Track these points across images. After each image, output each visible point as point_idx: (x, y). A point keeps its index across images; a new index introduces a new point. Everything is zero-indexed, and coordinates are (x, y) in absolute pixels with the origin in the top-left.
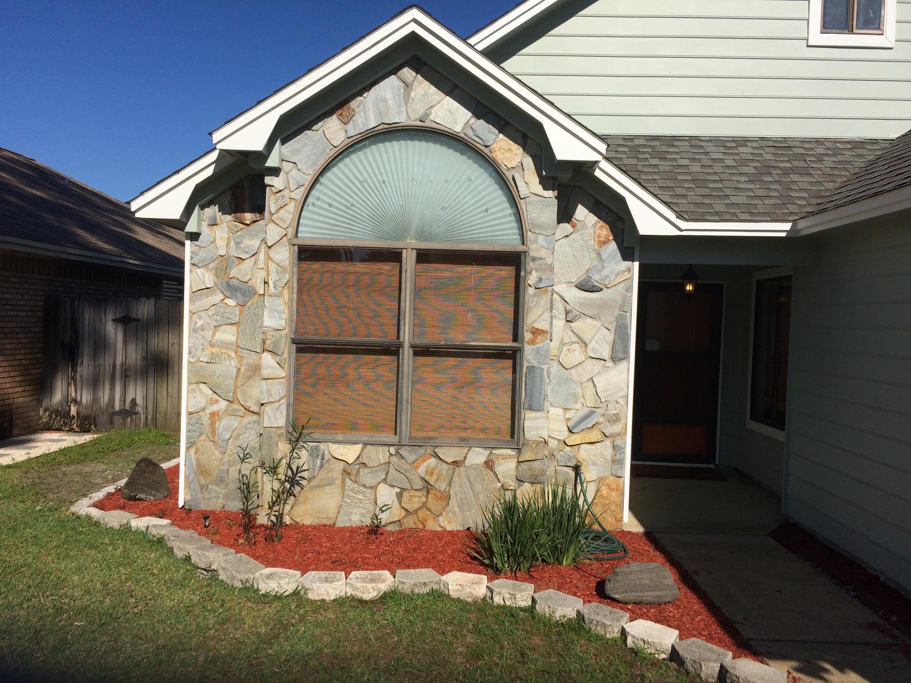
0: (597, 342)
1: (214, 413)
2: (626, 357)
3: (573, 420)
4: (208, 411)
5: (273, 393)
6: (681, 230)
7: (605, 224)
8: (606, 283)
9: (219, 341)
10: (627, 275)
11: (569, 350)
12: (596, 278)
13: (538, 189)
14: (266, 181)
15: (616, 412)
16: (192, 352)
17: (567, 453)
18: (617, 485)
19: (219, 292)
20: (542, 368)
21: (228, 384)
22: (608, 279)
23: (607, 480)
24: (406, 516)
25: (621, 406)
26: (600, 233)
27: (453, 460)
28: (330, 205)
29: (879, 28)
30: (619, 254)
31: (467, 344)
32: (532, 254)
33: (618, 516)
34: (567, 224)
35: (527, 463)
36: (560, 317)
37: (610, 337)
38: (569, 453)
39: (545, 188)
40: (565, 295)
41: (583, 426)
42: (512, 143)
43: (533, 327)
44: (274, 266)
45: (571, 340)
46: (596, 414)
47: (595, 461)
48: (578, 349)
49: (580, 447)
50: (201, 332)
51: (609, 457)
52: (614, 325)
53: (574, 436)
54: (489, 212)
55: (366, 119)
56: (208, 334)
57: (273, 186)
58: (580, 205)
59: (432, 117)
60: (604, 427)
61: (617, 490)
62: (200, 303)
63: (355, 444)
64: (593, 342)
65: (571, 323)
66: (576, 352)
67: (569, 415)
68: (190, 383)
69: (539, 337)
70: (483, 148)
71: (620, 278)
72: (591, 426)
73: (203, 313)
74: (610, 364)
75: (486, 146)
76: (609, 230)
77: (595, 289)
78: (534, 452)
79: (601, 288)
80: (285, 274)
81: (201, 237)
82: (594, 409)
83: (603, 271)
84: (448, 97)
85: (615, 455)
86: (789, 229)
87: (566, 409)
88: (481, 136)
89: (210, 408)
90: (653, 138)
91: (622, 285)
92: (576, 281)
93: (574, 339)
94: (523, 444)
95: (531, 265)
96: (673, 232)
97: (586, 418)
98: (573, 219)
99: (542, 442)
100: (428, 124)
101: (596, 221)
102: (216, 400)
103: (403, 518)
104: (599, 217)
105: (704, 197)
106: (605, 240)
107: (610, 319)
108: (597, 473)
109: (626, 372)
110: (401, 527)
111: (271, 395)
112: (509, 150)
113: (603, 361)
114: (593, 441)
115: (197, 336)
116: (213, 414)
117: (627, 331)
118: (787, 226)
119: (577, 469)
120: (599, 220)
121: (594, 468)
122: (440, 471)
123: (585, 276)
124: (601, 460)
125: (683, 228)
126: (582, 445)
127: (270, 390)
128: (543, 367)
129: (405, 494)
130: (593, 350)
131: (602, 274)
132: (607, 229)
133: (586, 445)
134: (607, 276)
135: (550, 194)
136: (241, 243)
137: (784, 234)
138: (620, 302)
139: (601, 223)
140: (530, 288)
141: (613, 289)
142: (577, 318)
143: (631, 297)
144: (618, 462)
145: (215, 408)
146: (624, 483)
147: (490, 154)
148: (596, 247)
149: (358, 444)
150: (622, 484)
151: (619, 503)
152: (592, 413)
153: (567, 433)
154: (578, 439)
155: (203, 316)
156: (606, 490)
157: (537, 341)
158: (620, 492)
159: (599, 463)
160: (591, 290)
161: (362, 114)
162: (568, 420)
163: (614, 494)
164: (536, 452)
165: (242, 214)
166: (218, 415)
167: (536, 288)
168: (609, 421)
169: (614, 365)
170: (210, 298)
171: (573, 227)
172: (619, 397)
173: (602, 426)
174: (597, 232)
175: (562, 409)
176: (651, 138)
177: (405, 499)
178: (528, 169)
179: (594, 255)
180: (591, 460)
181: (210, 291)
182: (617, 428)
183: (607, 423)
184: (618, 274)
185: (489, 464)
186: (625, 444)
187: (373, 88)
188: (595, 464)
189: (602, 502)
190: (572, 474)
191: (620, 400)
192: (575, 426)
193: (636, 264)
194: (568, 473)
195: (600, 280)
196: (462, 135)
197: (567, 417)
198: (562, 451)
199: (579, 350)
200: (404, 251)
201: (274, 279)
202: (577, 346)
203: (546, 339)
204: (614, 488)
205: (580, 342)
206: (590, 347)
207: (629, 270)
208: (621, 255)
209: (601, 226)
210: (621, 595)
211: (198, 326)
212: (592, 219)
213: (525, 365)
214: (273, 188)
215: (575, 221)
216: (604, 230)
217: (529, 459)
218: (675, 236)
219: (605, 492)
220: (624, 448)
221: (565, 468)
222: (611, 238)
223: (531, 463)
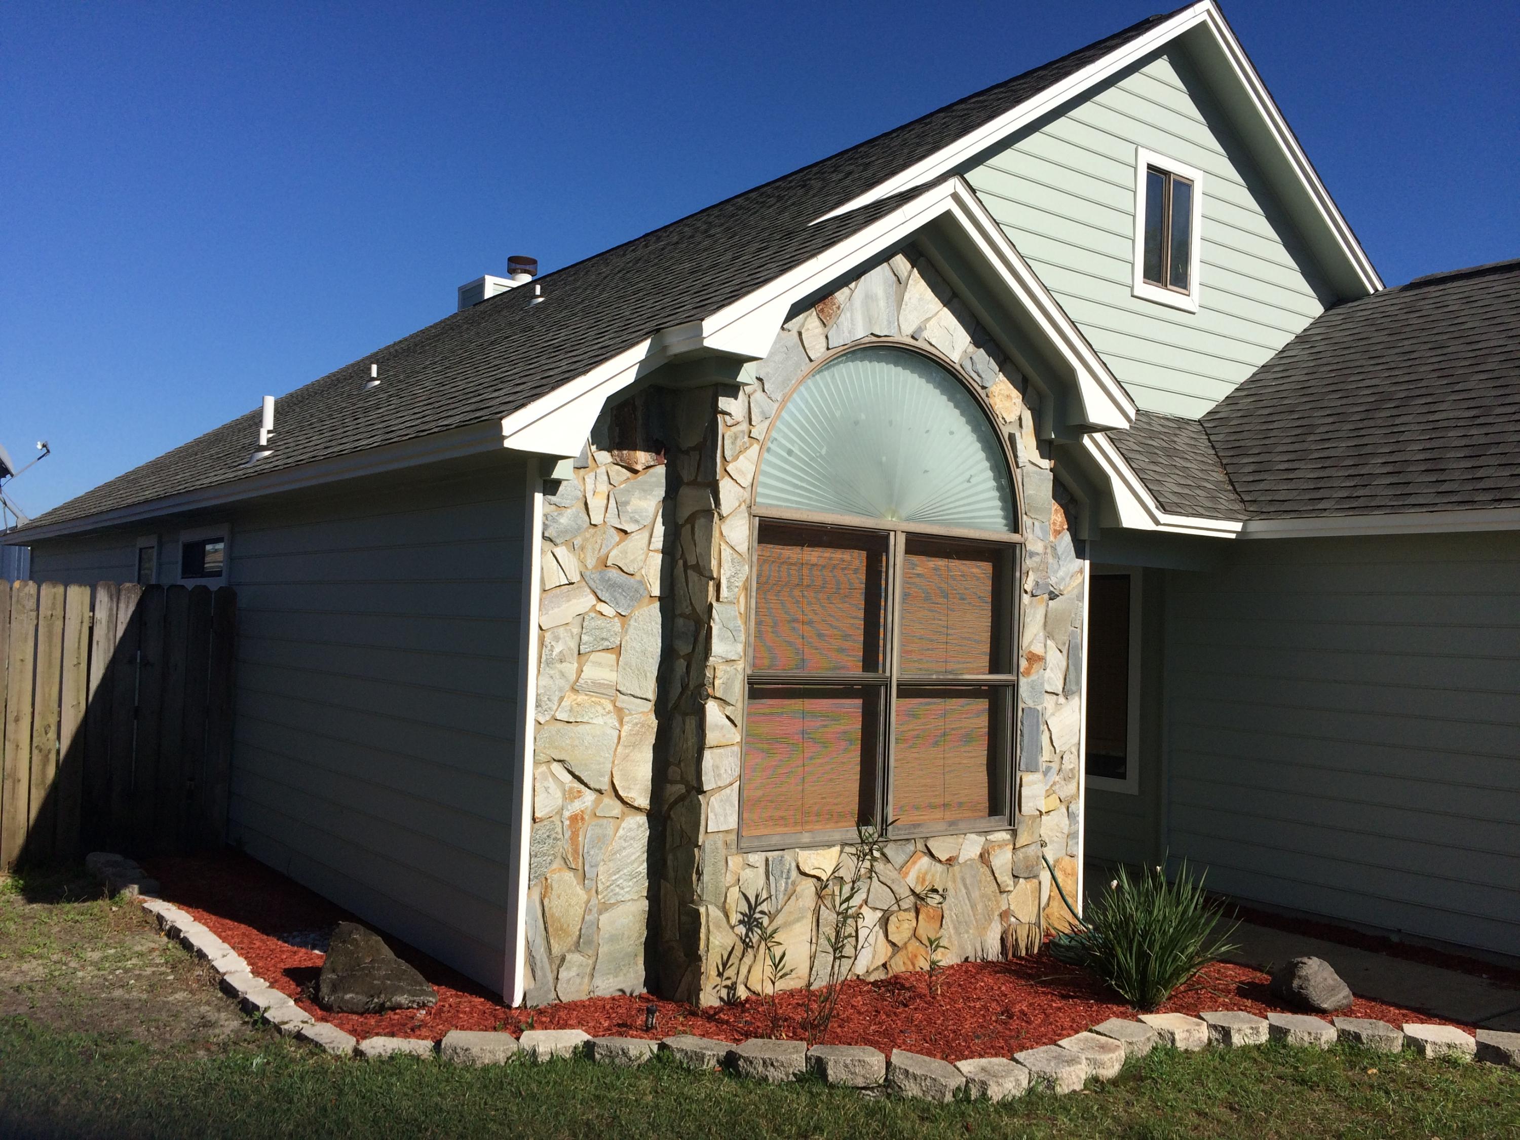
0: (1050, 669)
1: (576, 815)
2: (1078, 690)
4: (567, 814)
5: (722, 771)
6: (1157, 523)
7: (1059, 507)
8: (1062, 587)
9: (589, 681)
10: (1079, 578)
12: (1051, 581)
13: (1035, 456)
14: (720, 405)
15: (1070, 766)
16: (543, 704)
18: (1072, 868)
19: (589, 590)
20: (1038, 711)
21: (602, 760)
22: (1063, 583)
23: (1061, 863)
24: (893, 955)
25: (1073, 758)
26: (1055, 519)
27: (948, 857)
28: (790, 452)
29: (1185, 287)
30: (1073, 548)
31: (960, 677)
32: (1030, 547)
35: (1023, 850)
37: (1063, 662)
39: (1043, 456)
42: (1012, 387)
43: (1029, 652)
44: (729, 550)
46: (1050, 771)
47: (1052, 837)
50: (558, 666)
51: (1064, 830)
52: (1066, 645)
54: (973, 481)
55: (853, 324)
56: (571, 668)
57: (729, 414)
59: (926, 334)
60: (1060, 788)
61: (1072, 874)
62: (556, 610)
63: (830, 846)
68: (536, 763)
69: (1034, 666)
70: (979, 389)
71: (1073, 582)
72: (1048, 787)
73: (562, 629)
74: (1062, 700)
75: (984, 388)
76: (1063, 515)
77: (1051, 596)
78: (1031, 832)
79: (1057, 595)
80: (744, 565)
81: (561, 488)
82: (1051, 765)
83: (1059, 572)
84: (945, 309)
85: (1070, 826)
86: (1239, 530)
88: (980, 372)
89: (569, 807)
91: (1075, 591)
94: (1019, 823)
95: (1029, 563)
96: (1150, 526)
97: (1045, 776)
99: (1038, 817)
100: (920, 344)
102: (579, 792)
103: (891, 958)
106: (1060, 528)
107: (1064, 638)
108: (1053, 854)
109: (1077, 710)
110: (887, 973)
111: (719, 775)
112: (1008, 397)
113: (1056, 696)
114: (1049, 810)
115: (552, 672)
116: (574, 819)
117: (1079, 652)
118: (1238, 526)
121: (1053, 847)
122: (933, 876)
124: (1058, 834)
125: (1162, 522)
127: (718, 767)
128: (1039, 708)
129: (893, 919)
130: (1047, 680)
131: (1058, 576)
132: (1061, 514)
134: (1062, 579)
135: (1046, 464)
136: (627, 503)
137: (1233, 536)
138: (1071, 615)
139: (1056, 505)
140: (1025, 595)
141: (1067, 596)
143: (1082, 607)
144: (1072, 835)
145: (576, 807)
146: (1078, 864)
147: (986, 399)
148: (1052, 538)
149: (834, 846)
150: (1076, 866)
151: (1074, 893)
152: (1048, 770)
155: (562, 636)
156: (1062, 877)
157: (1033, 671)
158: (1075, 878)
159: (1055, 839)
161: (848, 315)
163: (1069, 881)
164: (1033, 832)
165: (632, 453)
166: (583, 819)
167: (1031, 596)
168: (1063, 780)
169: (1066, 701)
170: (574, 601)
172: (1071, 745)
173: (1057, 786)
174: (1052, 517)
177: (891, 928)
178: (1027, 426)
181: (574, 589)
182: (1070, 788)
183: (1062, 783)
184: (1072, 576)
185: (984, 857)
186: (1079, 809)
187: (863, 277)
188: (1052, 841)
193: (1087, 562)
195: (1056, 583)
196: (958, 367)
200: (892, 534)
201: (728, 575)
203: (1041, 668)
204: (1069, 872)
207: (1081, 571)
208: (1074, 550)
209: (1057, 510)
211: (554, 653)
213: (1022, 705)
214: (727, 418)
216: (1059, 516)
217: (1025, 843)
218: (1151, 531)
220: (1077, 816)
222: (1066, 527)
223: (1026, 848)
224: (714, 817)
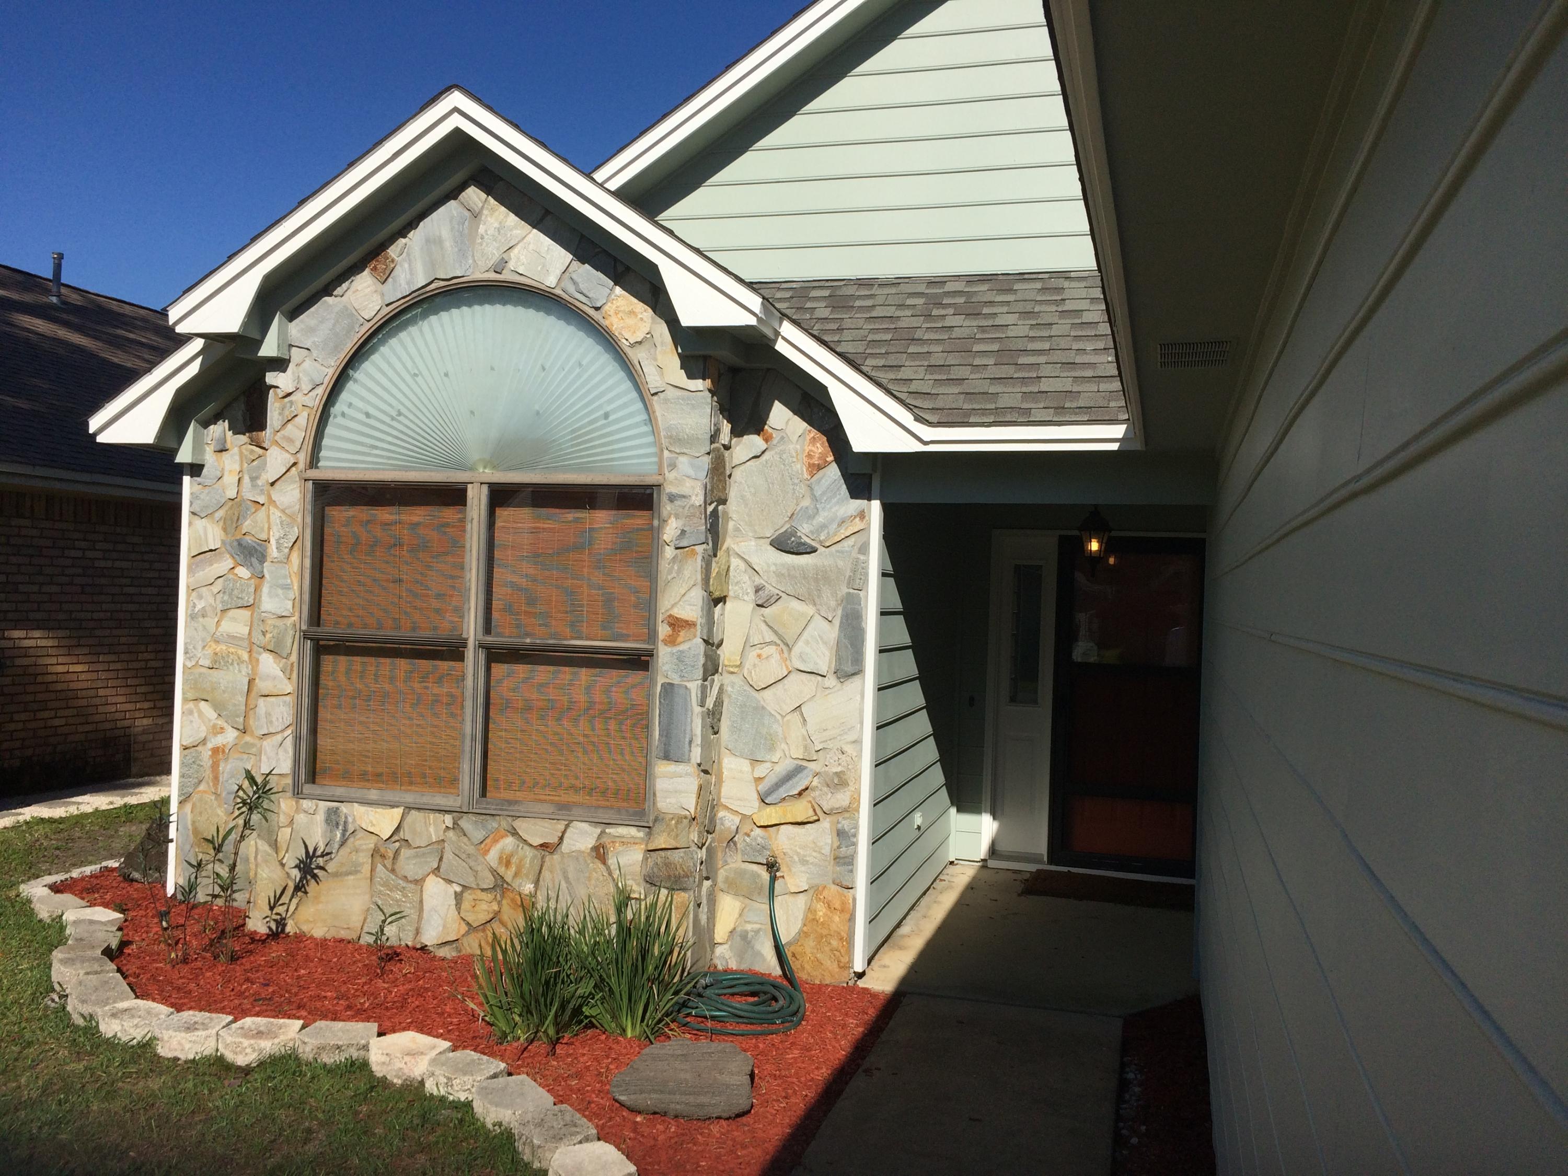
0: (807, 643)
1: (218, 748)
2: (858, 672)
3: (766, 780)
4: (210, 745)
5: (274, 719)
6: (924, 442)
7: (819, 435)
8: (822, 538)
9: (225, 634)
10: (858, 525)
11: (759, 656)
12: (805, 531)
13: (680, 377)
14: (267, 380)
15: (839, 769)
16: (190, 651)
17: (756, 839)
18: (843, 903)
19: (228, 556)
20: (686, 687)
21: (236, 702)
22: (826, 531)
23: (825, 893)
24: (467, 934)
25: (849, 759)
26: (811, 451)
27: (541, 842)
28: (368, 415)
30: (844, 486)
32: (669, 489)
33: (843, 960)
34: (756, 436)
35: (662, 853)
36: (746, 598)
37: (832, 632)
38: (759, 840)
39: (690, 376)
40: (755, 561)
41: (782, 792)
42: (636, 301)
43: (670, 616)
44: (278, 514)
45: (763, 639)
46: (805, 772)
47: (805, 856)
48: (774, 655)
49: (778, 830)
50: (201, 619)
51: (827, 850)
52: (839, 612)
53: (768, 810)
54: (611, 418)
55: (411, 274)
56: (211, 622)
57: (277, 387)
58: (776, 402)
59: (511, 265)
60: (820, 795)
61: (842, 911)
62: (201, 573)
63: (393, 807)
64: (800, 643)
65: (764, 609)
66: (773, 661)
67: (761, 771)
68: (185, 700)
69: (682, 633)
70: (591, 312)
71: (846, 529)
72: (796, 792)
73: (204, 589)
74: (831, 681)
75: (597, 309)
76: (827, 444)
77: (802, 549)
78: (673, 834)
79: (812, 547)
80: (293, 527)
81: (205, 471)
82: (805, 763)
83: (817, 517)
84: (535, 231)
85: (839, 847)
86: (1121, 436)
87: (755, 761)
88: (585, 292)
89: (213, 740)
90: (985, 278)
91: (851, 541)
92: (773, 535)
93: (769, 636)
94: (656, 820)
95: (667, 508)
96: (910, 446)
97: (789, 777)
98: (766, 427)
99: (686, 818)
100: (507, 276)
101: (805, 430)
102: (222, 728)
103: (463, 936)
104: (810, 423)
105: (993, 381)
106: (820, 462)
107: (830, 599)
108: (808, 879)
109: (858, 697)
110: (460, 951)
111: (271, 722)
112: (632, 313)
113: (820, 678)
114: (799, 820)
115: (196, 625)
116: (216, 751)
117: (860, 624)
118: (1115, 432)
119: (772, 866)
120: (809, 428)
121: (803, 869)
122: (521, 860)
123: (787, 526)
124: (814, 854)
125: (926, 439)
126: (782, 827)
127: (270, 715)
128: (689, 685)
129: (467, 895)
130: (801, 657)
131: (815, 522)
132: (823, 443)
133: (790, 827)
134: (823, 527)
135: (699, 385)
136: (257, 478)
137: (1114, 447)
138: (848, 573)
139: (814, 433)
140: (667, 547)
141: (833, 548)
142: (773, 600)
143: (866, 562)
144: (844, 860)
145: (218, 741)
146: (854, 900)
147: (602, 321)
148: (806, 476)
149: (397, 807)
150: (851, 901)
151: (844, 935)
152: (799, 770)
153: (756, 803)
154: (773, 815)
155: (204, 594)
156: (824, 910)
157: (680, 639)
158: (847, 916)
159: (811, 859)
160: (795, 550)
161: (406, 266)
162: (758, 780)
163: (837, 919)
164: (677, 836)
165: (260, 433)
166: (223, 751)
167: (677, 548)
168: (828, 786)
169: (839, 684)
170: (215, 565)
171: (766, 440)
172: (847, 743)
173: (817, 793)
174: (807, 449)
175: (748, 761)
176: (978, 278)
177: (466, 905)
178: (662, 343)
179: (802, 489)
180: (798, 854)
181: (215, 555)
182: (842, 799)
183: (825, 789)
184: (843, 522)
185: (600, 852)
186: (856, 827)
187: (421, 224)
188: (804, 862)
189: (816, 931)
190: (765, 876)
191: (847, 748)
192: (769, 792)
193: (876, 505)
194: (759, 876)
195: (812, 532)
196: (558, 291)
197: (757, 775)
198: (748, 836)
199: (776, 656)
200: (469, 486)
201: (277, 537)
202: (772, 649)
203: (695, 636)
204: (837, 906)
205: (779, 642)
206: (796, 650)
207: (862, 515)
208: (848, 488)
209: (813, 437)
210: (632, 1097)
211: (196, 610)
212: (798, 425)
213: (660, 680)
214: (278, 390)
215: (770, 430)
216: (818, 445)
217: (663, 846)
218: (916, 452)
219: (821, 914)
220: (855, 836)
221: (755, 867)
222: (830, 458)
223: (669, 852)
224: (266, 760)
